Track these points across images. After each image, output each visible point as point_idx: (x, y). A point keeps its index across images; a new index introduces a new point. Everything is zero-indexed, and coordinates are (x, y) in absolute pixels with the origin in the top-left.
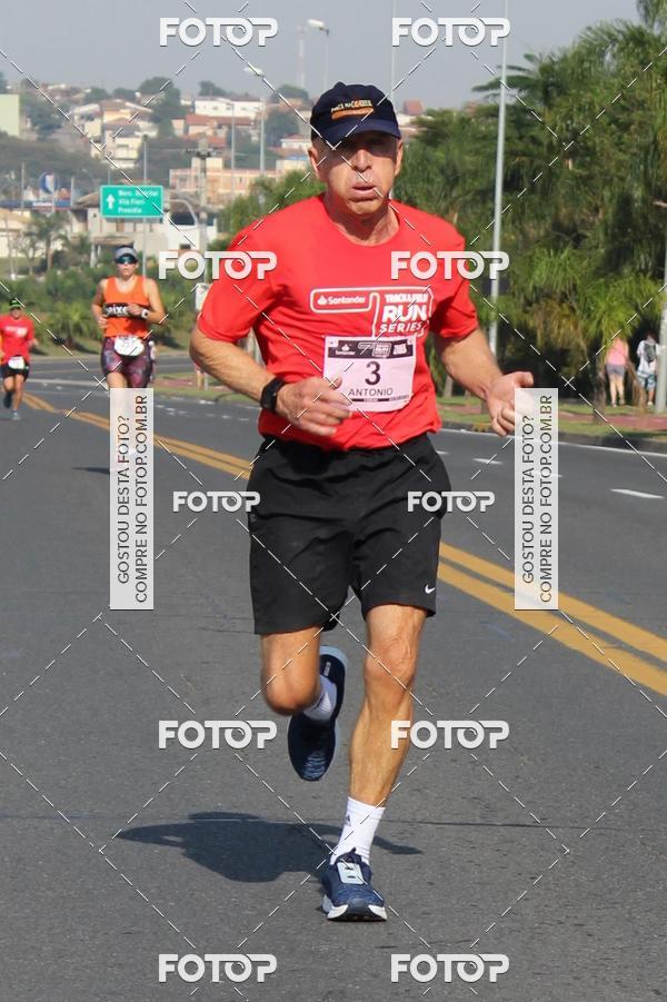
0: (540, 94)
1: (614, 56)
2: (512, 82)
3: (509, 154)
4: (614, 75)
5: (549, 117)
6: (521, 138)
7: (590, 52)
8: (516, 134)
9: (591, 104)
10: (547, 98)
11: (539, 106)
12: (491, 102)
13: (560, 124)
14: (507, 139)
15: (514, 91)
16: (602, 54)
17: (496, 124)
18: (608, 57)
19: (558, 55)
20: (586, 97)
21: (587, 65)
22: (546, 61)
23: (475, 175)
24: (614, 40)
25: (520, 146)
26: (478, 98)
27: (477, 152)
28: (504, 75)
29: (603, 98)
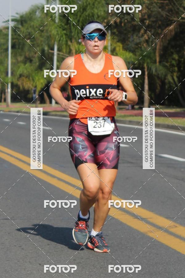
0: (20, 23)
1: (39, 13)
2: (13, 20)
3: (12, 39)
4: (40, 18)
5: (22, 29)
6: (15, 35)
7: (33, 12)
8: (14, 34)
9: (33, 25)
10: (22, 24)
11: (20, 26)
12: (7, 26)
13: (25, 31)
14: (12, 35)
15: (13, 22)
16: (36, 12)
17: (8, 31)
18: (37, 13)
19: (24, 13)
20: (32, 24)
21: (32, 15)
22: (21, 14)
23: (4, 44)
24: (39, 8)
25: (15, 37)
26: (4, 25)
27: (4, 39)
28: (10, 18)
29: (36, 23)
